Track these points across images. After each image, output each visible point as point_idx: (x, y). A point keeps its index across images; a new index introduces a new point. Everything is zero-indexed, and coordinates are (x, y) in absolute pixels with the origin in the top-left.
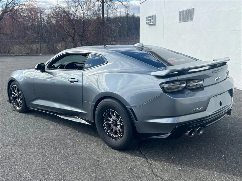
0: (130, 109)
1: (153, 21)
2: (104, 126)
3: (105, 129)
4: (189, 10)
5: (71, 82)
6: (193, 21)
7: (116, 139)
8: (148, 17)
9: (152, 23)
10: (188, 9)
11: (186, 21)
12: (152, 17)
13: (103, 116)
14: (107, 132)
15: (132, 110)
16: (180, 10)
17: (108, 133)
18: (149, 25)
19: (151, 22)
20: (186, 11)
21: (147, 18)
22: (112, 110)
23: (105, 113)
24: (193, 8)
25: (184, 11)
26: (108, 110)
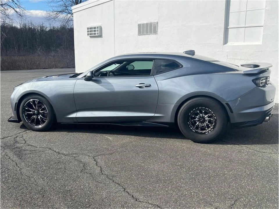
0: (226, 104)
1: (98, 32)
2: (190, 124)
3: (190, 127)
4: (151, 24)
5: (140, 87)
6: (157, 35)
7: (205, 134)
8: (90, 28)
9: (97, 35)
10: (150, 22)
11: (147, 34)
12: (97, 28)
13: (189, 114)
14: (193, 129)
15: (227, 104)
16: (139, 23)
17: (195, 130)
18: (90, 36)
19: (95, 34)
20: (147, 24)
21: (88, 29)
22: (202, 108)
23: (191, 112)
24: (157, 22)
25: (144, 24)
26: (197, 108)
